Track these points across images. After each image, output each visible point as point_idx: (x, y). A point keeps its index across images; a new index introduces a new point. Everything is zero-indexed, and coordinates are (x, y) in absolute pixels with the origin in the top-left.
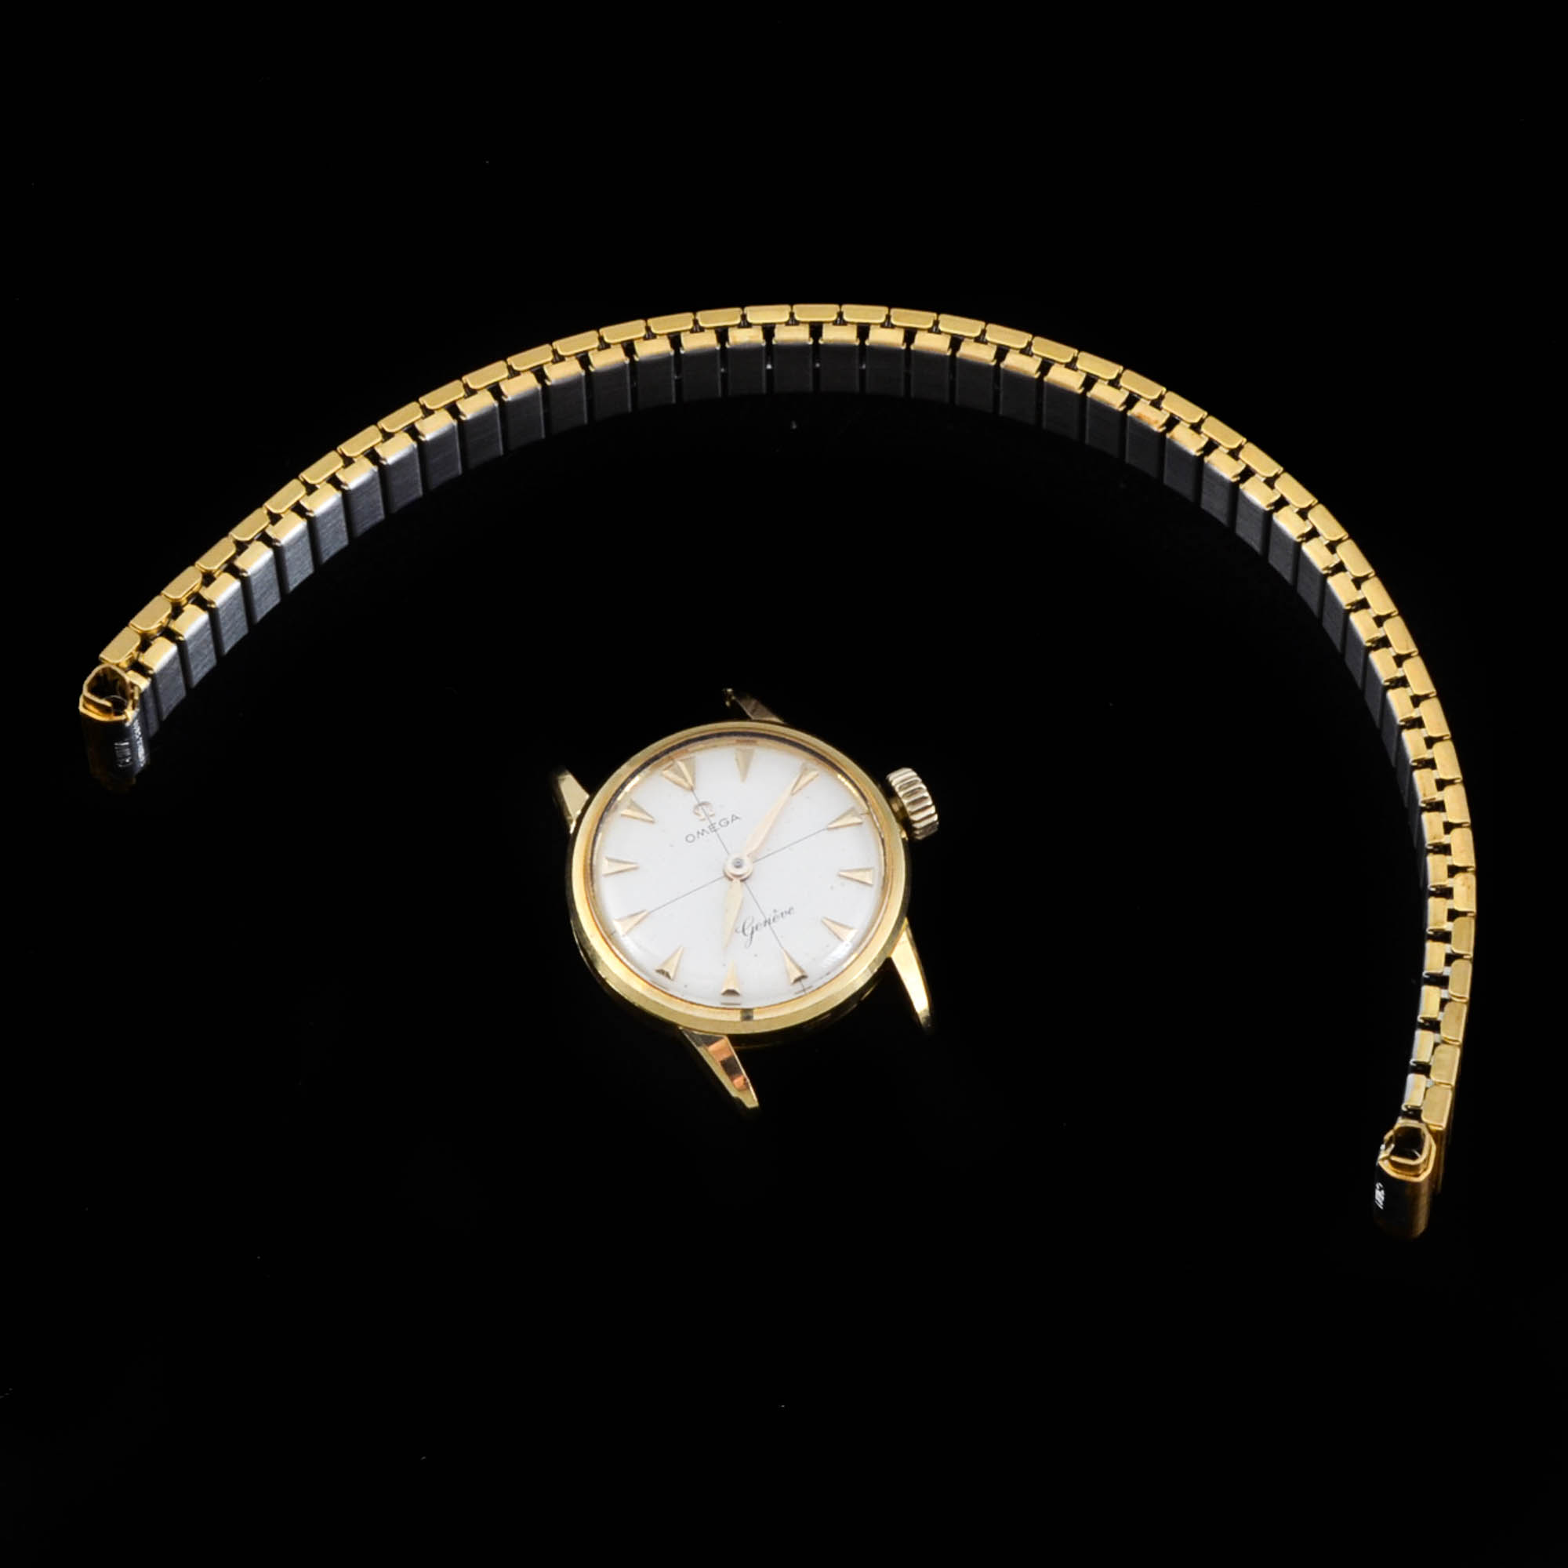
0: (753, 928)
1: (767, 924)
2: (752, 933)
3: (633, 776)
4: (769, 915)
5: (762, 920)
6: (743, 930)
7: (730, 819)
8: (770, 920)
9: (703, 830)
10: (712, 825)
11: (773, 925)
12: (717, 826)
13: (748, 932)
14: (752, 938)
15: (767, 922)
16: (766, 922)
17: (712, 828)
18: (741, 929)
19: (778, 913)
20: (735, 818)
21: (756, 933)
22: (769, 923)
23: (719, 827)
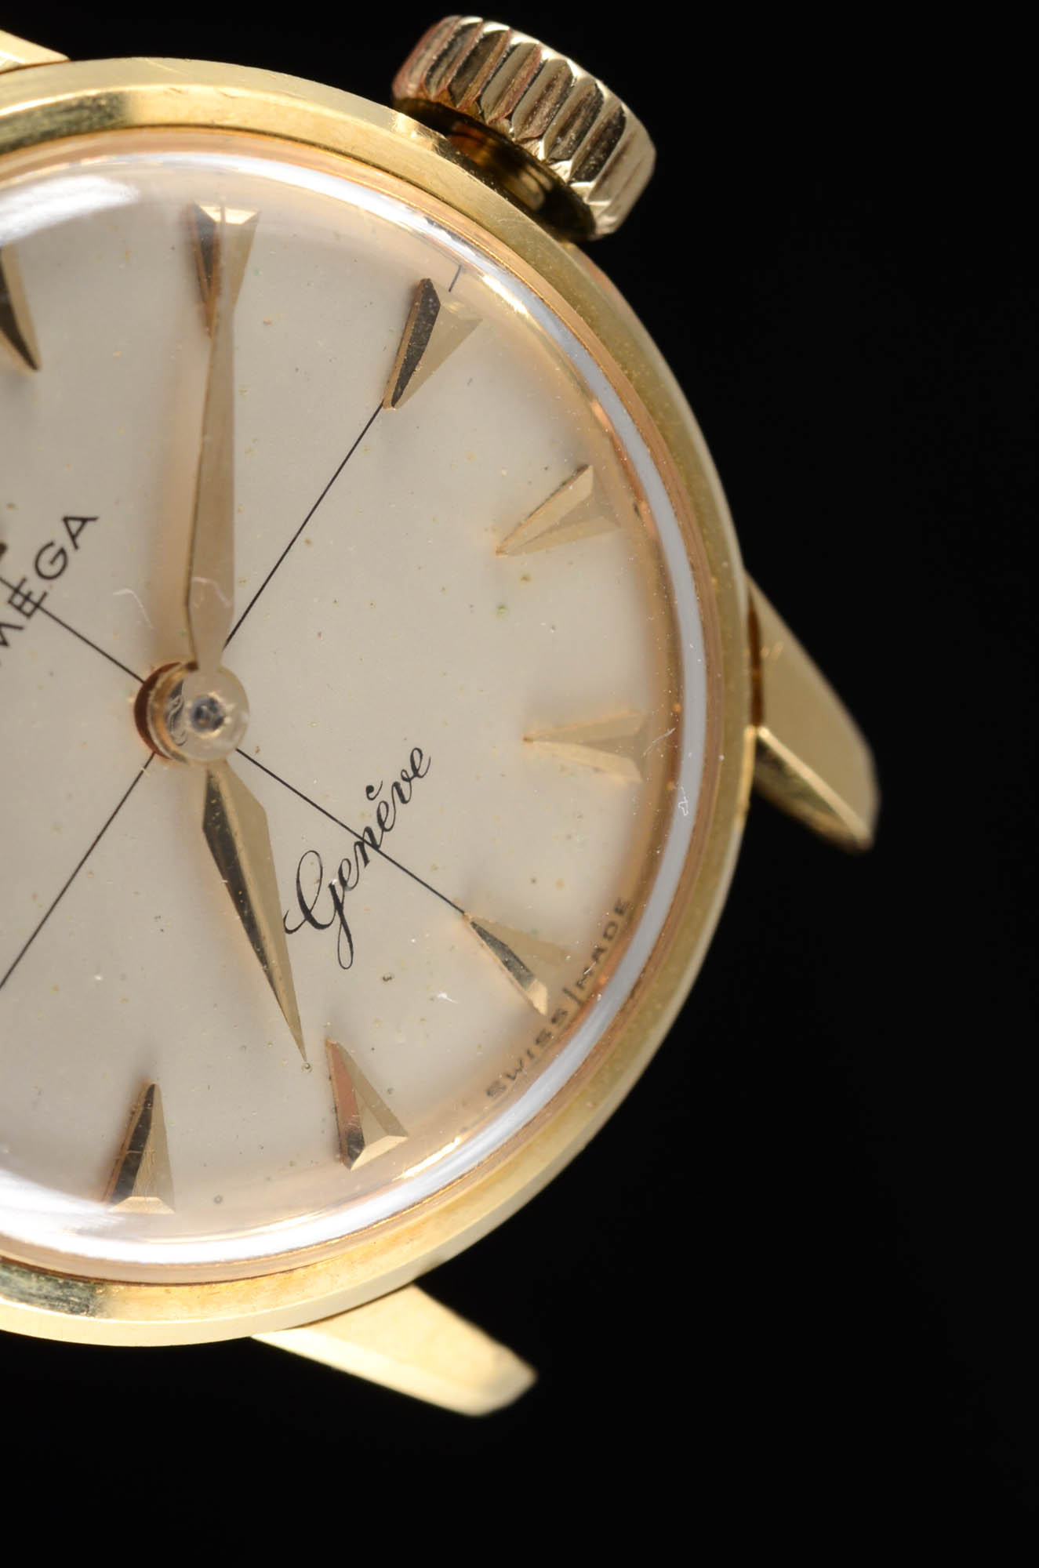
0: (332, 887)
1: (369, 850)
2: (339, 906)
4: (362, 816)
5: (345, 847)
6: (308, 916)
7: (63, 540)
8: (368, 830)
10: (17, 591)
11: (388, 843)
12: (36, 586)
13: (324, 911)
15: (366, 843)
16: (361, 844)
17: (19, 597)
18: (296, 917)
19: (386, 795)
21: (350, 901)
22: (375, 846)
23: (45, 585)
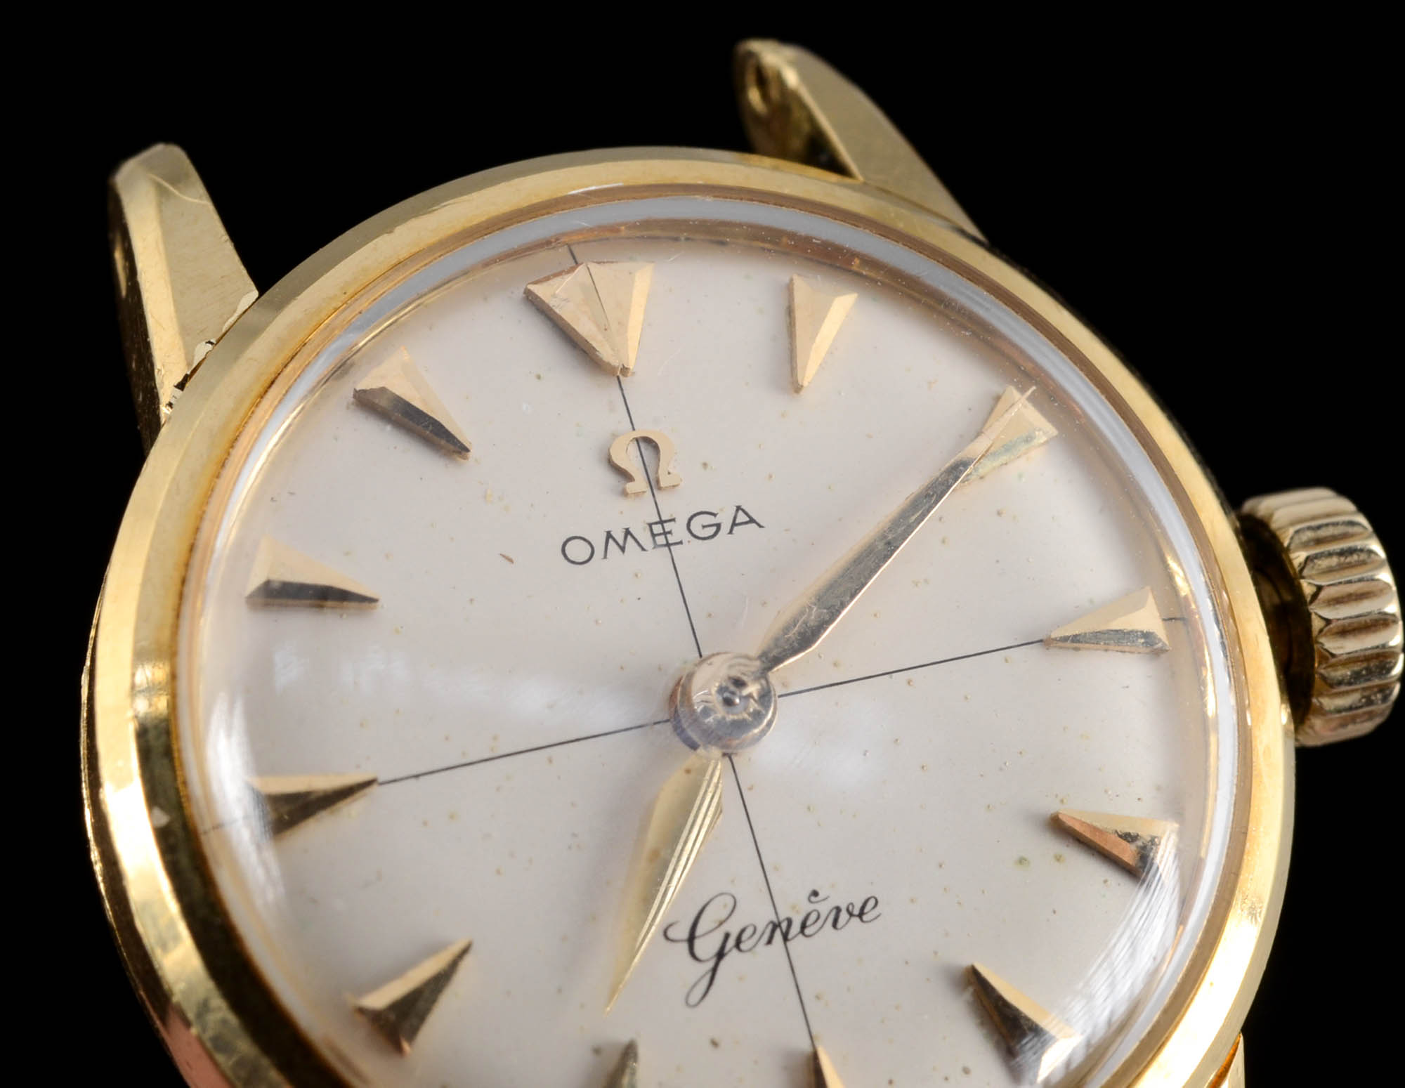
0: (727, 936)
1: (778, 936)
2: (721, 955)
3: (421, 267)
4: (793, 906)
5: (761, 916)
6: (691, 939)
7: (725, 520)
8: (790, 922)
9: (628, 533)
10: (662, 522)
11: (798, 944)
12: (678, 531)
13: (707, 947)
14: (714, 970)
15: (780, 929)
16: (775, 926)
17: (660, 527)
18: (682, 932)
19: (825, 908)
20: (744, 518)
21: (732, 957)
22: (785, 938)
23: (686, 536)
